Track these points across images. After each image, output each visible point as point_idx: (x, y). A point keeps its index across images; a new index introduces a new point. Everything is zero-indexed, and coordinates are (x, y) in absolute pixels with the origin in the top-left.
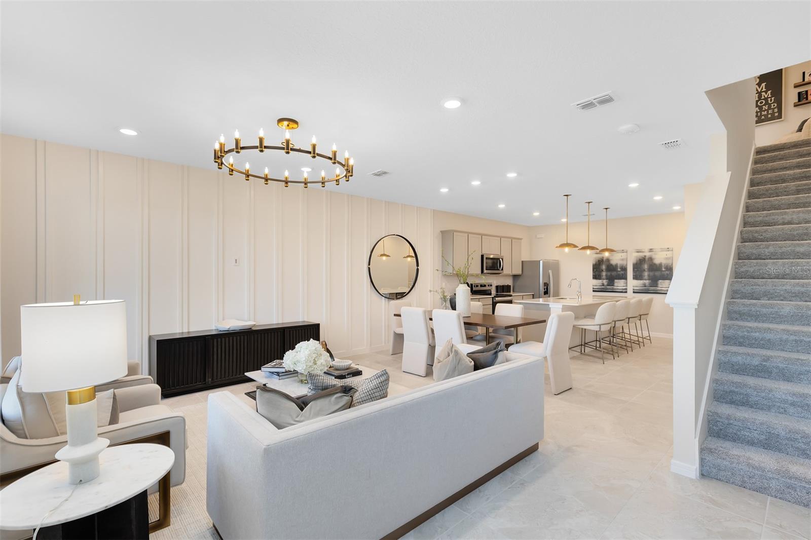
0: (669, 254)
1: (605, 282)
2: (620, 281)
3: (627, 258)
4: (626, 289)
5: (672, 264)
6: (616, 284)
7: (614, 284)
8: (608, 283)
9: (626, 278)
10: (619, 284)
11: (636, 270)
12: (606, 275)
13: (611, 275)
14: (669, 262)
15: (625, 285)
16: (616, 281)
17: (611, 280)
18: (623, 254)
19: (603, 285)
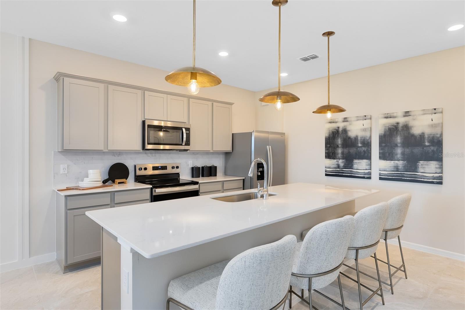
0: (436, 118)
1: (341, 162)
2: (361, 161)
3: (371, 128)
4: (370, 174)
5: (441, 135)
6: (355, 166)
7: (352, 165)
8: (345, 164)
9: (369, 158)
10: (360, 165)
11: (383, 145)
12: (343, 153)
13: (349, 152)
14: (436, 131)
15: (368, 167)
16: (356, 161)
17: (349, 160)
18: (365, 122)
19: (338, 166)
